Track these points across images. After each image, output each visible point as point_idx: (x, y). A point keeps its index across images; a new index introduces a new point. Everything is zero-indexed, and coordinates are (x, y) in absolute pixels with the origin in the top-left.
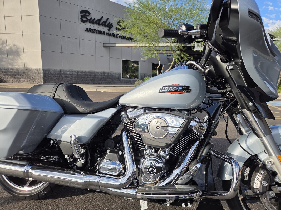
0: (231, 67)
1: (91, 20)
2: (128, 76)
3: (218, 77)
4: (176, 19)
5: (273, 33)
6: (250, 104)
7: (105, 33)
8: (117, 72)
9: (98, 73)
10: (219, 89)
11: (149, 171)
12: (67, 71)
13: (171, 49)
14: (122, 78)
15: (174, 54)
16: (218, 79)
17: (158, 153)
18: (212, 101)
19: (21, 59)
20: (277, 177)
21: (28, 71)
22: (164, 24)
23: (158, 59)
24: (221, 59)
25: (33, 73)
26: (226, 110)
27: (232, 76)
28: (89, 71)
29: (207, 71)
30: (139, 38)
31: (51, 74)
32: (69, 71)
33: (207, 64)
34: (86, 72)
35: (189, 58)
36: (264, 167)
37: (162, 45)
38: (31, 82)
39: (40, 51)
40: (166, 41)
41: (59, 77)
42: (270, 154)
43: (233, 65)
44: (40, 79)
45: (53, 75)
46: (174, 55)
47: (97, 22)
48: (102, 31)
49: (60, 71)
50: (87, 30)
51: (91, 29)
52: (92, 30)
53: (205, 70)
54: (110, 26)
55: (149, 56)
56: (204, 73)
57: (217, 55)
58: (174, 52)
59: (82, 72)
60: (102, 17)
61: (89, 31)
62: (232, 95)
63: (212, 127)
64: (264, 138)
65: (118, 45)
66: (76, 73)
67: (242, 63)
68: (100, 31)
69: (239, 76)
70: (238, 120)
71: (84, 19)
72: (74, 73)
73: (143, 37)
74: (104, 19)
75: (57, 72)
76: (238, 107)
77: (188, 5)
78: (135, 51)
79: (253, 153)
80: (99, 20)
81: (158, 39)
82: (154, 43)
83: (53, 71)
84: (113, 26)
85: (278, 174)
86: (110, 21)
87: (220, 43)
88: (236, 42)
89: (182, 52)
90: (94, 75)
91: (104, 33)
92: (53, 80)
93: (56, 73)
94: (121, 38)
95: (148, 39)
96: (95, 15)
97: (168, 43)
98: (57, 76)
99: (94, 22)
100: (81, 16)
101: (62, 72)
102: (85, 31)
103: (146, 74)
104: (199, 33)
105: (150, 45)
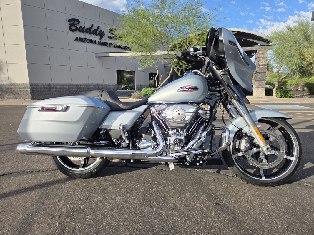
0: (222, 73)
1: (81, 29)
2: (123, 88)
3: (215, 80)
4: (173, 27)
5: (269, 37)
6: (235, 95)
7: (97, 42)
8: (112, 84)
9: (91, 85)
10: (216, 88)
11: (175, 143)
12: (57, 85)
13: (168, 58)
14: (118, 90)
15: (172, 62)
16: (215, 81)
17: (179, 132)
18: (212, 96)
19: (4, 74)
20: (254, 140)
21: (13, 87)
22: (160, 32)
23: (155, 68)
24: (216, 68)
25: (19, 88)
26: (221, 102)
27: (223, 79)
28: (81, 84)
29: (207, 76)
30: (135, 46)
31: (40, 88)
32: (59, 85)
33: (207, 72)
34: (78, 85)
35: (187, 66)
36: (246, 135)
37: (159, 53)
38: (17, 98)
39: (26, 64)
40: (163, 49)
41: (49, 91)
42: (249, 127)
43: (224, 71)
44: (27, 94)
45: (42, 90)
46: (172, 64)
47: (88, 31)
48: (93, 40)
49: (50, 85)
50: (77, 39)
51: (81, 38)
52: (82, 40)
53: (206, 76)
54: (102, 35)
55: (146, 65)
56: (206, 78)
57: (213, 65)
58: (171, 61)
59: (74, 85)
60: (93, 25)
61: (79, 41)
62: (224, 92)
63: (213, 113)
64: (245, 117)
65: (111, 55)
66: (67, 87)
67: (228, 70)
68: (91, 40)
69: (228, 79)
70: (229, 107)
71: (73, 28)
72: (65, 86)
73: (140, 46)
74: (95, 27)
75: (47, 86)
76: (229, 99)
77: (183, 12)
78: (131, 61)
79: (240, 127)
80: (90, 29)
81: (155, 47)
82: (150, 51)
83: (42, 85)
84: (105, 34)
85: (255, 138)
86: (102, 29)
87: (215, 58)
88: (224, 58)
89: (180, 60)
90: (87, 88)
91: (95, 42)
92: (41, 95)
93: (45, 87)
94: (114, 47)
95: (145, 48)
96: (85, 23)
97: (165, 51)
98: (46, 90)
99: (84, 30)
100: (69, 24)
101: (52, 86)
102: (75, 40)
103: (142, 84)
104: (202, 53)
105: (146, 53)
